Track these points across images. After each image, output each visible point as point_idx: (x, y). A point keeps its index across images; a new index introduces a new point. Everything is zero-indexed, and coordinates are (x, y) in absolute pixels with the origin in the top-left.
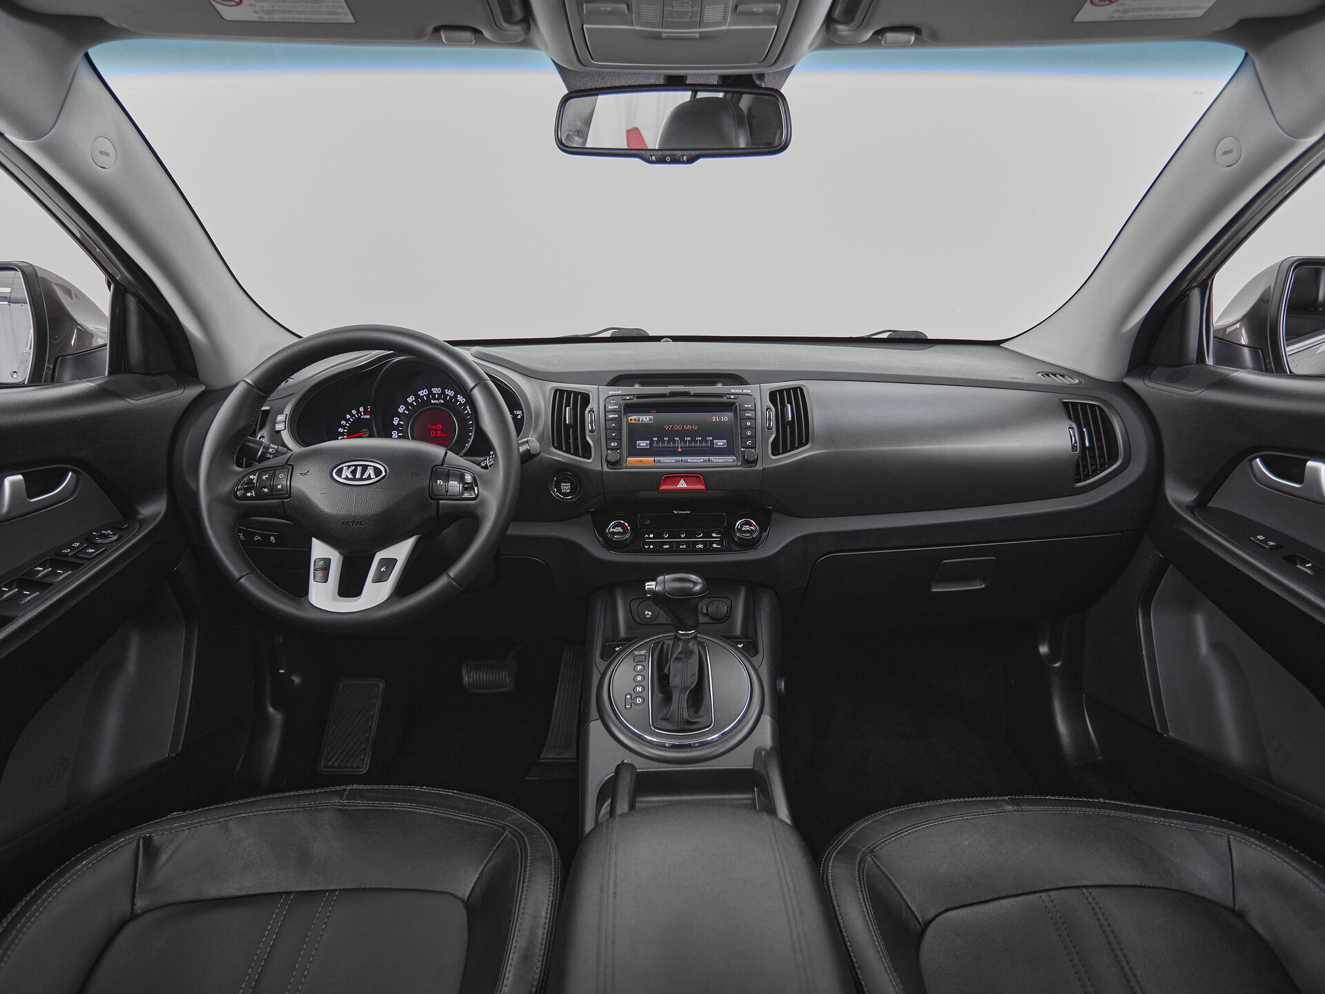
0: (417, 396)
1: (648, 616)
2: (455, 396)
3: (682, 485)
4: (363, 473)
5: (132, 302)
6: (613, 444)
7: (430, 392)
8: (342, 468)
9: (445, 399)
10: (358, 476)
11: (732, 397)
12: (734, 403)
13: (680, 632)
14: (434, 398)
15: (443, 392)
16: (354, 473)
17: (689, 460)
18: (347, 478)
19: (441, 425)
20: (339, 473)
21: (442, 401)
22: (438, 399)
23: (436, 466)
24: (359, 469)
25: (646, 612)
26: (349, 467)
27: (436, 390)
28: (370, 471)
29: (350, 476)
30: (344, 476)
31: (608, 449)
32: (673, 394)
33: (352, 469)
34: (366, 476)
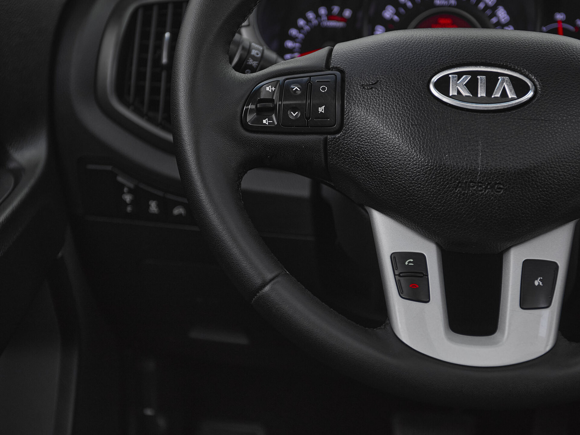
4: (491, 88)
8: (447, 77)
10: (482, 93)
16: (472, 86)
18: (459, 96)
21: (453, 2)
24: (481, 79)
26: (460, 75)
28: (504, 85)
29: (465, 93)
30: (453, 92)
33: (466, 79)
34: (497, 94)
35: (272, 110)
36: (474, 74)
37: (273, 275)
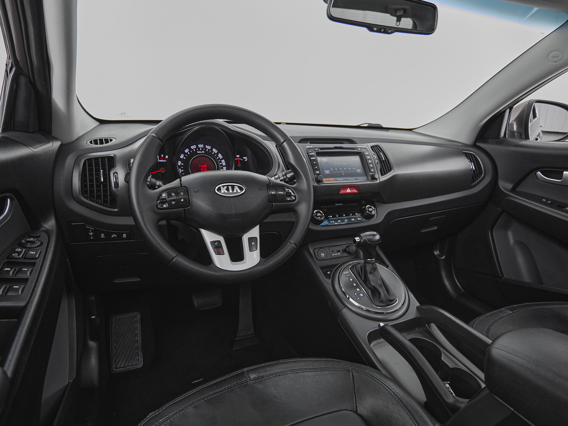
0: (190, 149)
1: (323, 256)
2: (212, 149)
3: (348, 191)
4: (233, 190)
5: (23, 80)
6: (317, 172)
7: (197, 147)
8: (220, 187)
9: (205, 151)
10: (231, 191)
11: (359, 149)
12: (361, 152)
13: (369, 260)
14: (199, 150)
15: (205, 147)
16: (228, 189)
17: (349, 179)
18: (224, 193)
19: (206, 165)
20: (219, 189)
21: (203, 152)
22: (201, 151)
23: (268, 184)
24: (230, 187)
25: (322, 254)
26: (224, 186)
27: (201, 146)
28: (236, 188)
29: (226, 192)
30: (222, 192)
31: (315, 175)
32: (335, 148)
33: (226, 187)
34: (235, 191)
35: (166, 202)
36: (228, 186)
37: (176, 255)
